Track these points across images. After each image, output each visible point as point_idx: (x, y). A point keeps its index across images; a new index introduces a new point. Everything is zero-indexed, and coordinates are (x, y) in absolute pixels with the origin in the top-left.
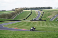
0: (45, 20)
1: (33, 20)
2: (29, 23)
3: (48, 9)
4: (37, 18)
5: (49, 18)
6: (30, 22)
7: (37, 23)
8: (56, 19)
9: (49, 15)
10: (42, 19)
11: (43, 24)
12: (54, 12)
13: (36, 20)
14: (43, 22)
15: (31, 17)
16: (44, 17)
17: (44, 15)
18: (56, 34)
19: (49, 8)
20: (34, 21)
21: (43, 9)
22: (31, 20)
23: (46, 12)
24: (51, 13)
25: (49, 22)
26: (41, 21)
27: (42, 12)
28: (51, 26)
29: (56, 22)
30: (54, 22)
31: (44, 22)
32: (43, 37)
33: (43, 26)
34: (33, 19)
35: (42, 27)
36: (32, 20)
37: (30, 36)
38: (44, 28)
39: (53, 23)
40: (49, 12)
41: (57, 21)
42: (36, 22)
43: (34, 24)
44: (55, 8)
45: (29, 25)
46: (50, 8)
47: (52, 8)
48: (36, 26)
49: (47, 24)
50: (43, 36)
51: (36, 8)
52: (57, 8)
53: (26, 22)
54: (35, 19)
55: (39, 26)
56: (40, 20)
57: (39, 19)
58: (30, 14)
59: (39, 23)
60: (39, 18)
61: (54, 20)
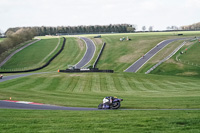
0: (112, 71)
1: (68, 71)
2: (57, 82)
3: (120, 32)
4: (82, 64)
5: (124, 64)
6: (59, 79)
7: (83, 83)
8: (148, 67)
9: (125, 51)
10: (100, 67)
11: (104, 85)
12: (141, 42)
13: (78, 71)
14: (105, 79)
15: (63, 60)
16: (107, 61)
17: (105, 53)
19: (123, 29)
20: (72, 75)
21: (103, 32)
22: (61, 71)
23: (114, 41)
24: (131, 44)
25: (125, 77)
26: (96, 75)
27: (100, 41)
28: (129, 92)
29: (146, 77)
30: (140, 76)
32: (101, 129)
33: (105, 93)
34: (70, 67)
35: (99, 96)
36: (64, 69)
37: (56, 125)
39: (137, 82)
40: (123, 44)
41: (151, 73)
42: (79, 78)
43: (73, 83)
44: (144, 28)
45: (54, 88)
46: (128, 29)
48: (81, 91)
49: (118, 85)
50: (102, 126)
51: (80, 27)
52: (151, 28)
53: (44, 78)
54: (75, 66)
55: (90, 93)
56: (94, 70)
57: (90, 67)
58: (57, 48)
59: (91, 82)
60: (88, 64)
61: (142, 71)
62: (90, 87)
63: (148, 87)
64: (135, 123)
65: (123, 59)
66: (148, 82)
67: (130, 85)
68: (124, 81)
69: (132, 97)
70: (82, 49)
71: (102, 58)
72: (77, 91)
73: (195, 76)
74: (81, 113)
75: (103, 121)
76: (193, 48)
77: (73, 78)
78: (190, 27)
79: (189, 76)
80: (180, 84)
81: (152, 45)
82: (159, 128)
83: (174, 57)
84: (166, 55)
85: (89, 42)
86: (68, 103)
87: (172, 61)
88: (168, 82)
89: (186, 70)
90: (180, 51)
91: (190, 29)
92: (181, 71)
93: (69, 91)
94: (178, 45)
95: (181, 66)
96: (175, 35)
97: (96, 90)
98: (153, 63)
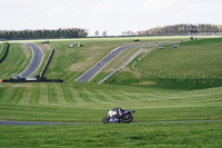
0: (61, 81)
1: (12, 81)
3: (70, 37)
4: (28, 73)
5: (74, 73)
6: (1, 90)
7: (30, 93)
8: (101, 76)
9: (76, 59)
10: (48, 76)
11: (52, 96)
12: (94, 48)
13: (23, 80)
14: (53, 89)
15: (6, 69)
16: (56, 69)
17: (54, 61)
18: (97, 133)
19: (74, 34)
20: (17, 85)
21: (51, 37)
22: (4, 81)
23: (64, 47)
24: (82, 51)
25: (76, 87)
26: (43, 85)
27: (48, 47)
28: (81, 104)
29: (100, 87)
30: (93, 86)
31: (57, 86)
32: (47, 146)
33: (54, 105)
34: (14, 76)
35: (47, 109)
36: (8, 78)
38: (54, 109)
39: (89, 93)
40: (74, 50)
41: (105, 82)
42: (24, 89)
43: (18, 94)
44: (97, 33)
46: (79, 34)
47: (84, 35)
48: (27, 103)
49: (69, 97)
50: (49, 143)
51: (26, 32)
52: (105, 33)
54: (20, 75)
55: (36, 105)
56: (41, 79)
57: (37, 76)
59: (37, 93)
60: (35, 72)
61: (95, 81)
62: (37, 99)
63: (102, 98)
64: (86, 138)
65: (74, 68)
66: (101, 93)
67: (81, 96)
68: (75, 92)
69: (83, 109)
70: (28, 56)
71: (50, 66)
72: (22, 103)
73: (153, 86)
74: (26, 127)
75: (50, 137)
76: (150, 55)
77: (18, 89)
78: (148, 32)
79: (146, 86)
80: (136, 94)
81: (106, 52)
82: (112, 143)
83: (130, 65)
84: (122, 63)
85: (37, 50)
86: (12, 117)
87: (128, 70)
88: (123, 92)
89: (143, 79)
90: (136, 59)
91: (147, 34)
92: (138, 81)
93: (13, 103)
94: (134, 52)
95: (138, 75)
96: (131, 41)
97: (44, 102)
98: (108, 71)
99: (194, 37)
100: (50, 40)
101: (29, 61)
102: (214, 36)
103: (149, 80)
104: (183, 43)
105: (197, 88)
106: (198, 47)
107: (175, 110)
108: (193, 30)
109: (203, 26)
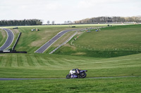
0: (26, 52)
3: (31, 25)
4: (4, 48)
5: (34, 47)
7: (5, 60)
8: (51, 49)
9: (35, 38)
10: (17, 49)
11: (20, 62)
12: (46, 32)
13: (1, 52)
14: (21, 57)
16: (23, 45)
17: (21, 40)
18: (48, 85)
19: (34, 23)
21: (19, 25)
23: (27, 31)
24: (39, 34)
25: (35, 56)
26: (14, 55)
27: (17, 31)
28: (38, 67)
29: (50, 56)
31: (23, 55)
33: (21, 67)
35: (17, 70)
38: (21, 70)
39: (43, 60)
40: (34, 33)
41: (53, 53)
42: (2, 58)
44: (48, 22)
46: (37, 23)
47: (40, 23)
48: (4, 67)
49: (30, 62)
51: (3, 21)
52: (53, 22)
55: (10, 67)
56: (13, 51)
57: (10, 50)
59: (10, 60)
60: (9, 47)
61: (47, 52)
62: (10, 63)
63: (52, 63)
64: (41, 88)
65: (34, 44)
66: (52, 60)
67: (38, 62)
68: (34, 59)
69: (40, 70)
70: (4, 37)
71: (19, 43)
73: (84, 55)
75: (18, 88)
76: (82, 36)
78: (80, 21)
79: (80, 55)
80: (74, 61)
81: (54, 34)
83: (69, 42)
84: (64, 42)
85: (10, 33)
87: (68, 45)
88: (65, 59)
89: (78, 51)
90: (73, 38)
91: (80, 23)
92: (74, 52)
94: (72, 34)
95: (74, 48)
96: (70, 27)
97: (15, 66)
98: (55, 46)
99: (110, 24)
100: (18, 27)
101: (5, 40)
102: (123, 24)
103: (81, 51)
104: (103, 29)
105: (112, 57)
106: (112, 31)
107: (98, 70)
108: (109, 20)
109: (115, 17)
